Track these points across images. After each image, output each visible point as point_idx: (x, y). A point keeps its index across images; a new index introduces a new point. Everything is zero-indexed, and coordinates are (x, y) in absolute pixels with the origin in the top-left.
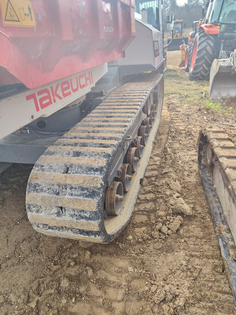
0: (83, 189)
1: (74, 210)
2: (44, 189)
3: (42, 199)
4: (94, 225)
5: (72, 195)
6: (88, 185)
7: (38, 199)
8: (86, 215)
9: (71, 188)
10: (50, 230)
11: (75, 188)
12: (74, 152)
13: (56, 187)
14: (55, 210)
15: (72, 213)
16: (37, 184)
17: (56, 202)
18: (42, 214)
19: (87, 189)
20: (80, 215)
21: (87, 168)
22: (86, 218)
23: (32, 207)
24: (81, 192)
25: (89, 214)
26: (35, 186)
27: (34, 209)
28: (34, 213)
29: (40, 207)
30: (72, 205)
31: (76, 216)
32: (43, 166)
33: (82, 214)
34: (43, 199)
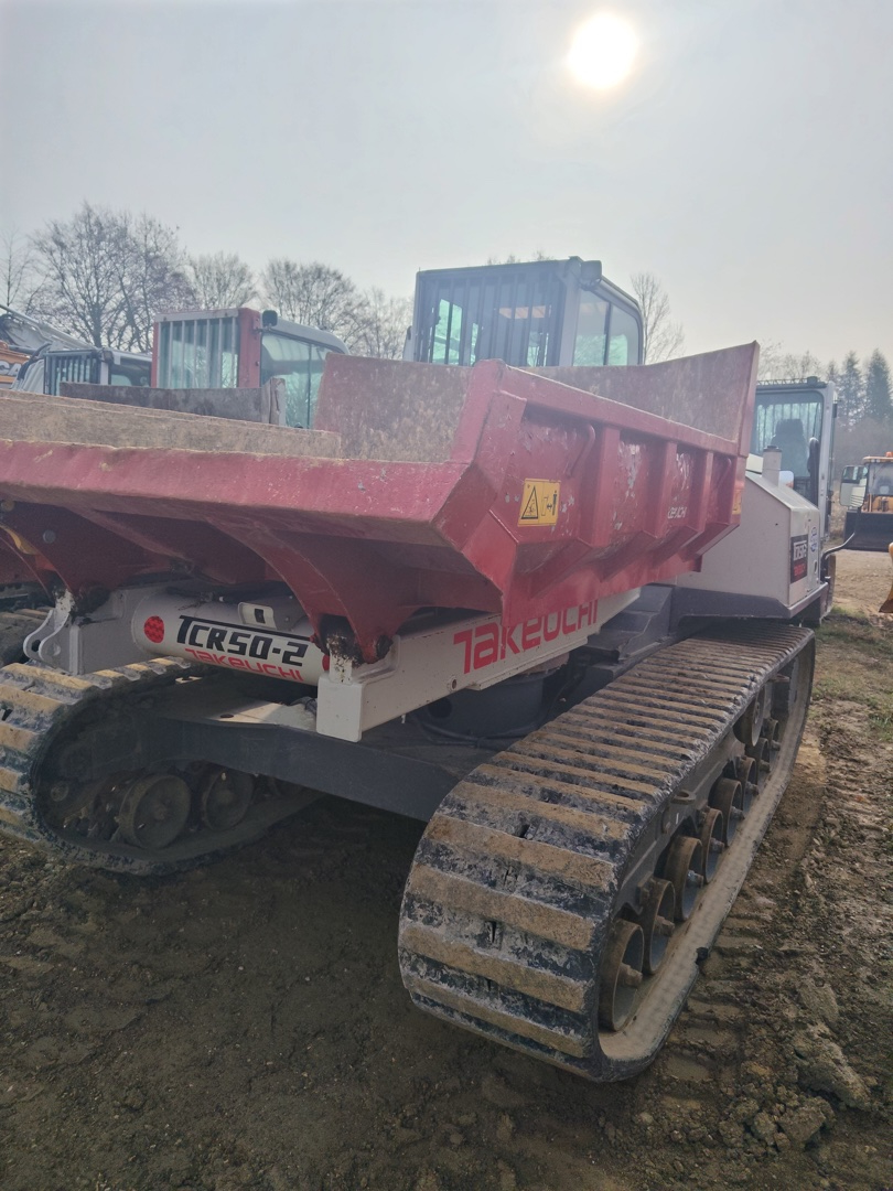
0: (560, 887)
2: (460, 864)
3: (450, 889)
4: (573, 992)
5: (529, 894)
6: (576, 878)
7: (441, 886)
8: (555, 958)
9: (530, 878)
10: (445, 986)
11: (541, 881)
13: (491, 867)
14: (475, 927)
15: (520, 944)
16: (444, 848)
17: (485, 904)
18: (440, 931)
19: (571, 889)
20: (539, 956)
21: (577, 835)
22: (555, 967)
23: (417, 905)
24: (554, 893)
25: (565, 959)
26: (437, 854)
27: (421, 911)
28: (420, 924)
29: (440, 910)
30: (527, 920)
32: (464, 808)
33: (545, 954)
34: (454, 889)
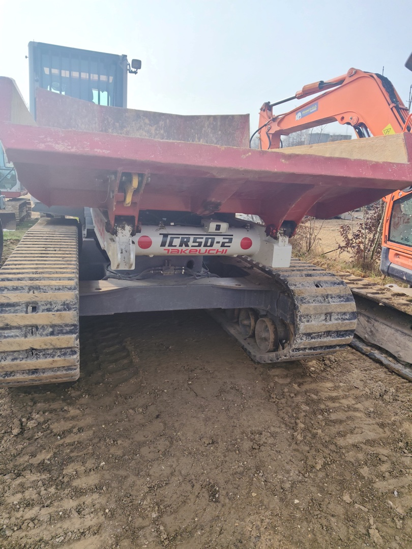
1: (338, 313)
12: (305, 275)
31: (340, 319)
